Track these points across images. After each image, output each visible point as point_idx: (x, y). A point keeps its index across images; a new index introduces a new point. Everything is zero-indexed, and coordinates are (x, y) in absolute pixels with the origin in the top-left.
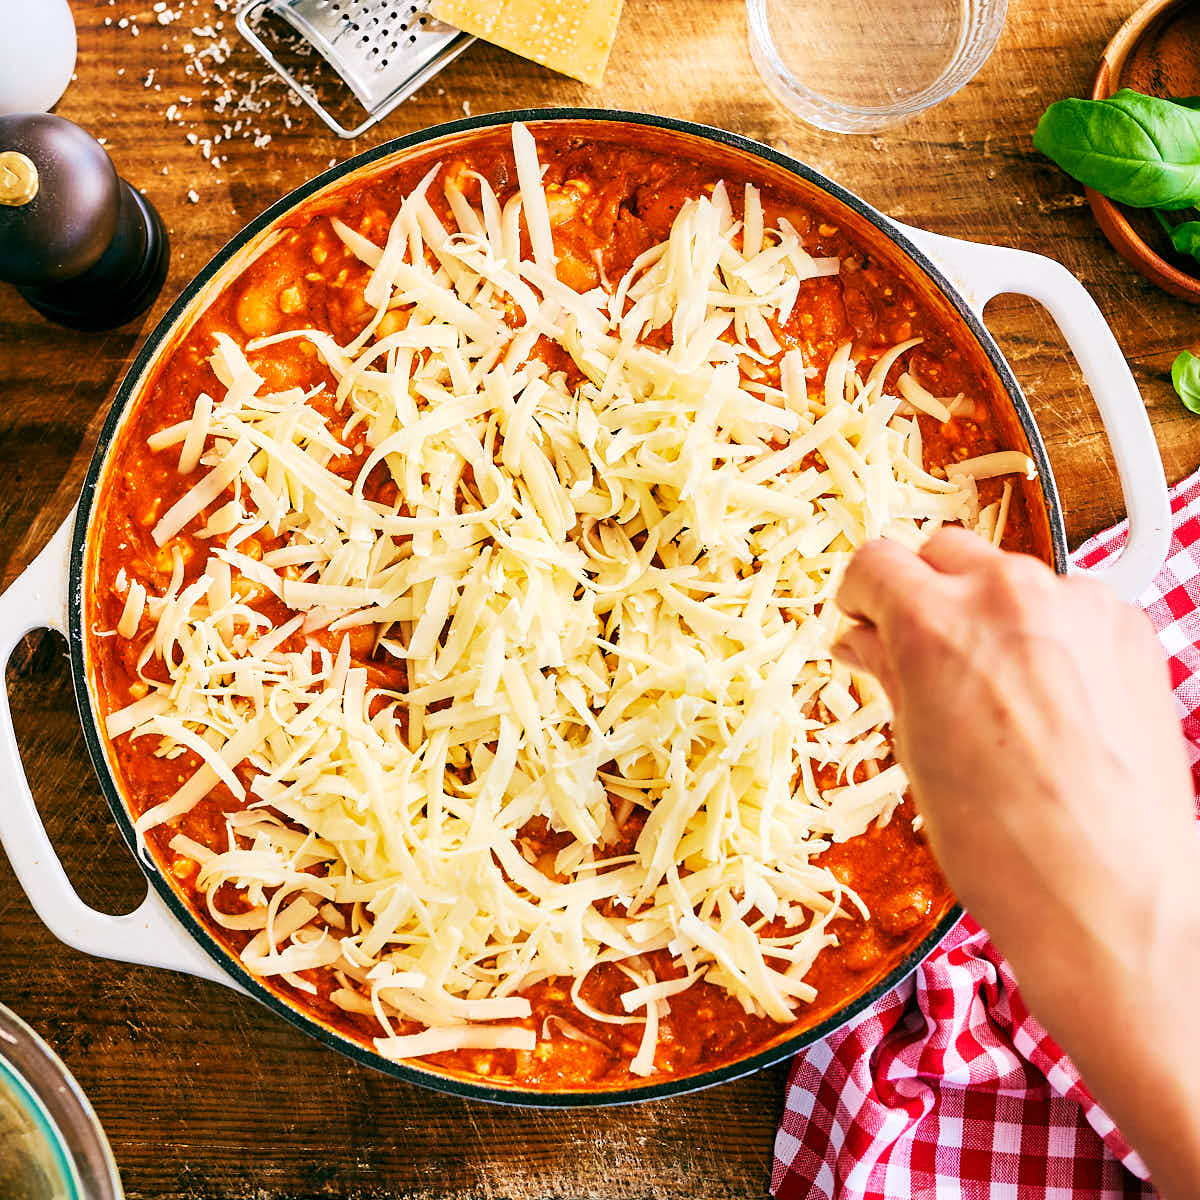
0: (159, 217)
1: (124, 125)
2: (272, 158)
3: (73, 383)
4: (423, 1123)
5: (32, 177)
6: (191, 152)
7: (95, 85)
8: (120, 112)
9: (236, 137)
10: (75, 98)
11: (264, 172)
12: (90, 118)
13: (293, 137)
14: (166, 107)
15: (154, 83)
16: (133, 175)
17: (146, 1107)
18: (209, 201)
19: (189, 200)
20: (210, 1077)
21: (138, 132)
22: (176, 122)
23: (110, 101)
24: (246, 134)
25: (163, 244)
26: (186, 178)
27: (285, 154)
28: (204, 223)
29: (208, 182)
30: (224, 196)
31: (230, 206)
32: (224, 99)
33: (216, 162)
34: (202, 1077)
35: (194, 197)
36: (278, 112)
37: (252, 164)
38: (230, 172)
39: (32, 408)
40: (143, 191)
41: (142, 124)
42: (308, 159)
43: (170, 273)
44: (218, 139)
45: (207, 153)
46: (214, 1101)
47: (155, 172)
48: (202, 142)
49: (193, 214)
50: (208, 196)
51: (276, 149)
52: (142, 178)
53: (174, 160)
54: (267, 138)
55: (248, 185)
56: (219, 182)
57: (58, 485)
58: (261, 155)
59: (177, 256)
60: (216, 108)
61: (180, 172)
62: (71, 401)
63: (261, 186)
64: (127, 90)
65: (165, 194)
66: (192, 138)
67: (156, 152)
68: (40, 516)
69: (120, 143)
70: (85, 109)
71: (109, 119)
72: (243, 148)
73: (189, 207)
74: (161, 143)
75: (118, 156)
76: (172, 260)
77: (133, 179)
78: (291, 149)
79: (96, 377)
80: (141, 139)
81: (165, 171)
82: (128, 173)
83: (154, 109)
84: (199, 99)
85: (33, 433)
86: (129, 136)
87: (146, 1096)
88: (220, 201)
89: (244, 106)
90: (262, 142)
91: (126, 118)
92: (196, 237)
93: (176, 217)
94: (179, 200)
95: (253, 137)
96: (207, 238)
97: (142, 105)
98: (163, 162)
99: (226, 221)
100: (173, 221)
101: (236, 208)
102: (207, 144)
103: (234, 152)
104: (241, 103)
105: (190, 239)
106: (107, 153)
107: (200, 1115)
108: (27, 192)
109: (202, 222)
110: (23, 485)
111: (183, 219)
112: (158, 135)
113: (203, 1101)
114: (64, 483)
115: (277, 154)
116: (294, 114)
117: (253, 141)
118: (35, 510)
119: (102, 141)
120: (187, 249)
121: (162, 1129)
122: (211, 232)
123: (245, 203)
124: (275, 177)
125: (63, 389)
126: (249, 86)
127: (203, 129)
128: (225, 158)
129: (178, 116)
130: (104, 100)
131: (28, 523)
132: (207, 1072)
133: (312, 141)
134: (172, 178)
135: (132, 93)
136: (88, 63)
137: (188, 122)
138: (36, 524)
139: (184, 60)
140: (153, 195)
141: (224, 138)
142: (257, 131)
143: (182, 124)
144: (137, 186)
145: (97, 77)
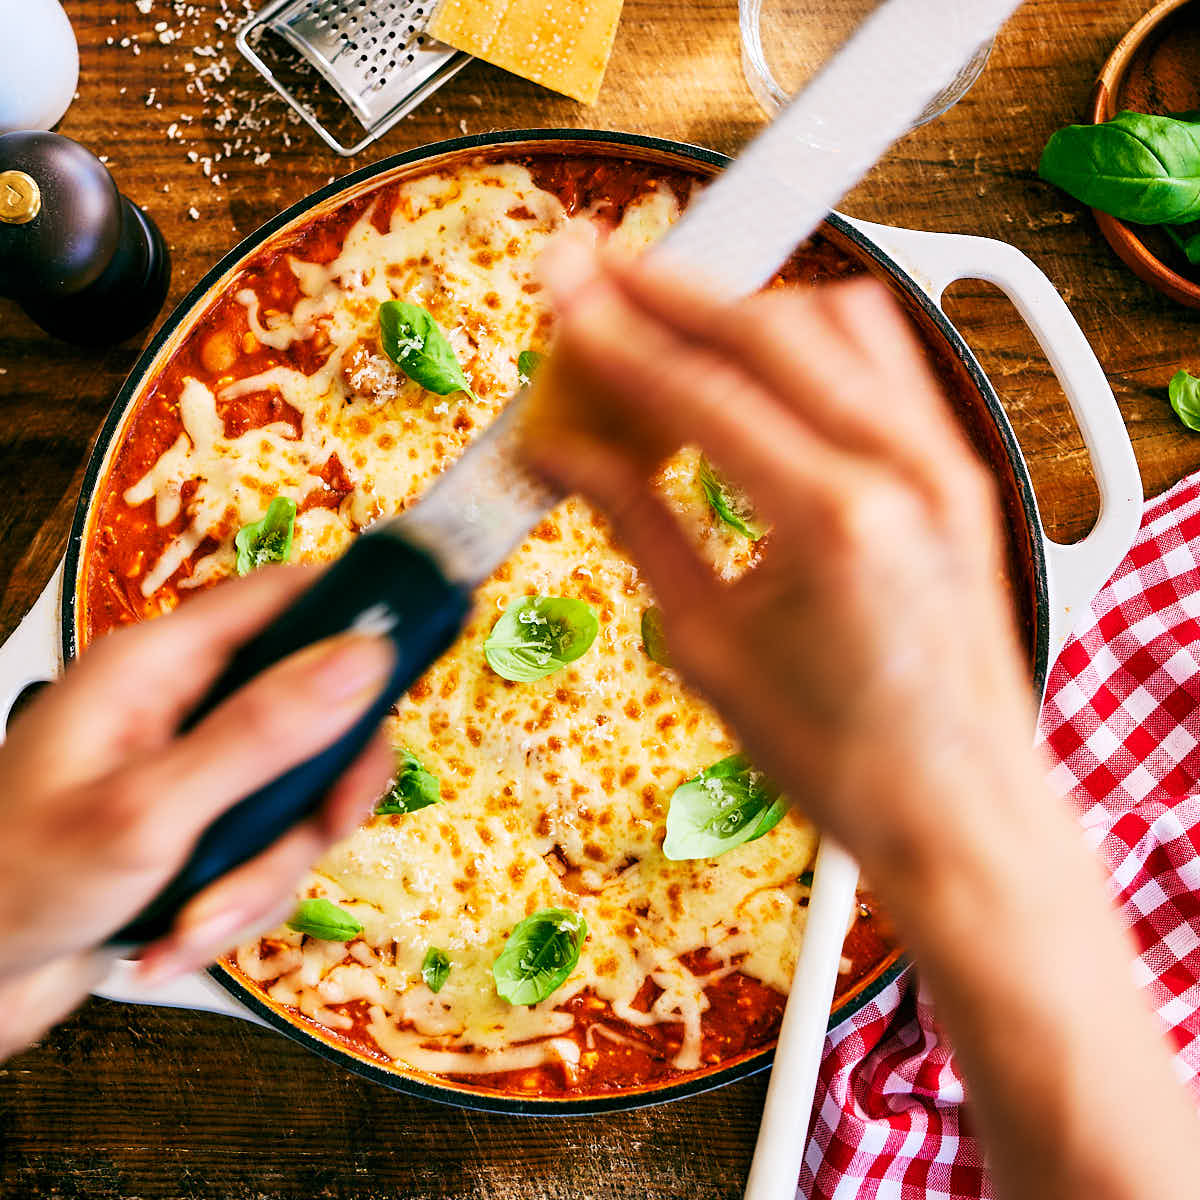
0: (161, 235)
1: (125, 143)
2: (271, 176)
3: (76, 398)
4: (421, 1128)
5: (35, 195)
6: (191, 170)
7: (97, 103)
8: (122, 129)
9: (236, 154)
10: (77, 117)
11: (264, 189)
12: (92, 136)
13: (292, 154)
14: (167, 126)
15: (155, 102)
16: (135, 192)
17: (147, 1112)
18: (209, 218)
19: (190, 217)
20: (210, 1083)
21: (140, 150)
22: (177, 140)
23: (112, 119)
24: (246, 152)
25: (164, 260)
26: (188, 195)
27: (285, 172)
28: (205, 239)
29: (208, 200)
30: (225, 213)
31: (230, 223)
32: (225, 117)
33: (216, 179)
34: (203, 1083)
35: (195, 214)
36: (277, 131)
37: (252, 182)
38: (230, 189)
39: (34, 423)
40: (145, 208)
41: (143, 142)
42: (307, 176)
43: (171, 290)
44: (218, 157)
45: (207, 170)
46: (213, 1107)
47: (156, 190)
48: (202, 160)
49: (194, 231)
50: (208, 212)
51: (276, 167)
52: (144, 196)
53: (176, 178)
54: (267, 156)
55: (249, 202)
56: (219, 199)
57: (60, 499)
58: (262, 172)
59: (179, 272)
60: (217, 126)
61: (181, 190)
62: (74, 415)
63: (261, 203)
64: (129, 108)
65: (167, 211)
66: (193, 156)
67: (157, 170)
68: (43, 529)
69: (122, 162)
70: (87, 127)
71: (111, 137)
72: (243, 165)
73: (190, 223)
74: (162, 161)
75: (119, 173)
76: (173, 276)
77: (135, 196)
78: (291, 167)
79: (98, 391)
80: (142, 157)
81: (166, 188)
82: (131, 191)
83: (156, 127)
84: (200, 117)
85: (35, 447)
86: (130, 154)
87: (148, 1101)
88: (221, 218)
89: (245, 124)
90: (262, 159)
91: (128, 136)
92: (197, 253)
93: (178, 234)
94: (180, 217)
95: (253, 155)
96: (208, 254)
97: (144, 123)
98: (164, 180)
99: (226, 238)
100: (174, 238)
101: (236, 225)
102: (207, 162)
103: (234, 169)
104: (241, 122)
105: (192, 255)
106: (109, 170)
107: (200, 1120)
108: (31, 210)
109: (202, 239)
110: (26, 498)
111: (185, 234)
112: (159, 152)
113: (203, 1106)
114: (66, 496)
115: (277, 173)
116: (294, 132)
117: (254, 158)
118: (38, 523)
119: (104, 159)
120: (187, 266)
121: (164, 1134)
122: (212, 248)
123: (244, 221)
124: (275, 195)
125: (67, 403)
126: (249, 105)
127: (204, 147)
128: (225, 176)
129: (179, 134)
130: (106, 118)
131: (31, 536)
132: (207, 1077)
133: (311, 158)
134: (173, 195)
135: (134, 112)
136: (91, 82)
137: (189, 140)
138: (38, 538)
139: (186, 78)
140: (154, 211)
141: (224, 155)
142: (257, 149)
143: (183, 142)
144: (139, 204)
145: (99, 96)
